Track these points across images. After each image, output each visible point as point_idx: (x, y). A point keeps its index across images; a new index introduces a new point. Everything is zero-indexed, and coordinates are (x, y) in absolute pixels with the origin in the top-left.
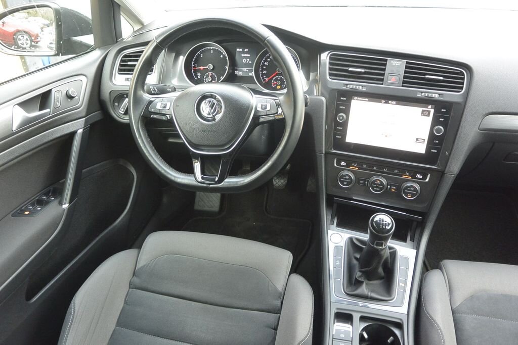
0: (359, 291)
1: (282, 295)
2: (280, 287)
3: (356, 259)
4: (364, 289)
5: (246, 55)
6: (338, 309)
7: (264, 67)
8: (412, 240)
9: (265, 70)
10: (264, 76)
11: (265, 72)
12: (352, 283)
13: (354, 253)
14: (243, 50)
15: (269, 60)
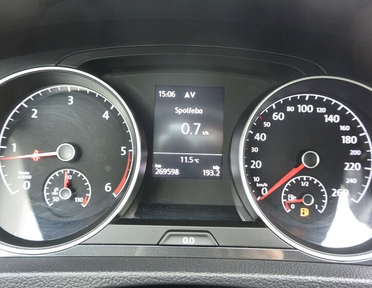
5: (189, 111)
7: (255, 150)
9: (255, 157)
10: (256, 179)
11: (257, 164)
14: (180, 95)
15: (267, 124)
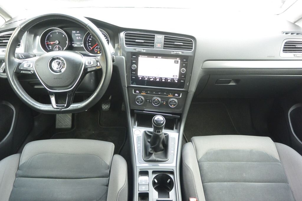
0: (151, 159)
1: (110, 167)
2: (108, 163)
3: (149, 142)
4: (153, 157)
5: (78, 35)
6: (140, 169)
7: (89, 41)
10: (90, 47)
11: (90, 44)
12: (147, 154)
13: (147, 139)
14: (76, 32)
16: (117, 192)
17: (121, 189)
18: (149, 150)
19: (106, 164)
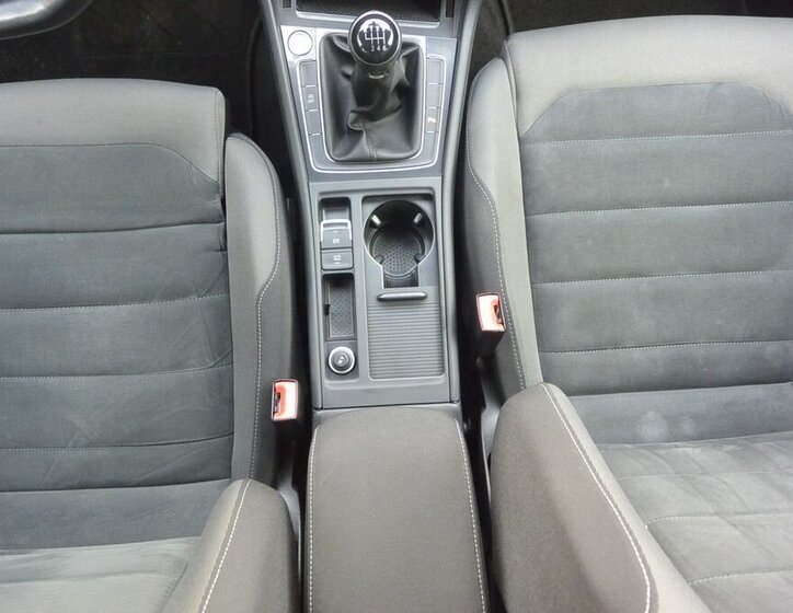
0: (354, 154)
1: (221, 186)
2: (212, 174)
3: (347, 76)
4: (365, 147)
6: (322, 193)
8: (450, 14)
12: (343, 131)
13: (341, 66)
16: (256, 297)
17: (265, 286)
18: (350, 120)
19: (205, 179)
